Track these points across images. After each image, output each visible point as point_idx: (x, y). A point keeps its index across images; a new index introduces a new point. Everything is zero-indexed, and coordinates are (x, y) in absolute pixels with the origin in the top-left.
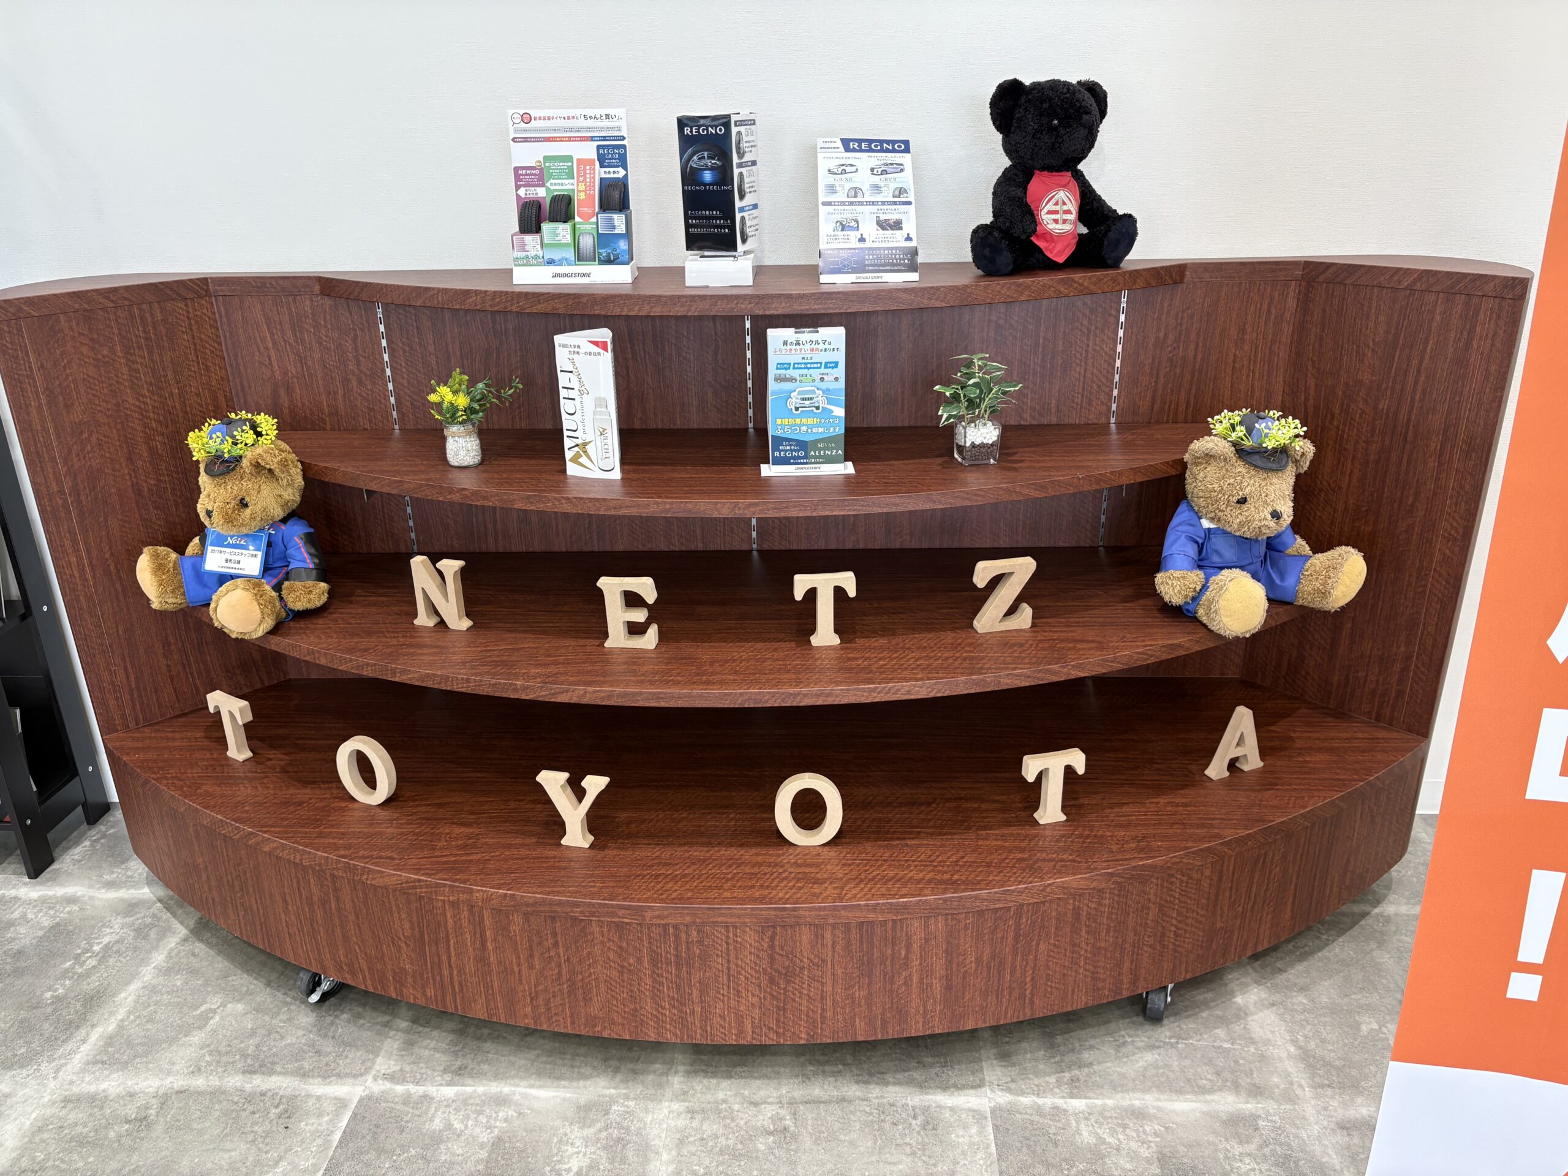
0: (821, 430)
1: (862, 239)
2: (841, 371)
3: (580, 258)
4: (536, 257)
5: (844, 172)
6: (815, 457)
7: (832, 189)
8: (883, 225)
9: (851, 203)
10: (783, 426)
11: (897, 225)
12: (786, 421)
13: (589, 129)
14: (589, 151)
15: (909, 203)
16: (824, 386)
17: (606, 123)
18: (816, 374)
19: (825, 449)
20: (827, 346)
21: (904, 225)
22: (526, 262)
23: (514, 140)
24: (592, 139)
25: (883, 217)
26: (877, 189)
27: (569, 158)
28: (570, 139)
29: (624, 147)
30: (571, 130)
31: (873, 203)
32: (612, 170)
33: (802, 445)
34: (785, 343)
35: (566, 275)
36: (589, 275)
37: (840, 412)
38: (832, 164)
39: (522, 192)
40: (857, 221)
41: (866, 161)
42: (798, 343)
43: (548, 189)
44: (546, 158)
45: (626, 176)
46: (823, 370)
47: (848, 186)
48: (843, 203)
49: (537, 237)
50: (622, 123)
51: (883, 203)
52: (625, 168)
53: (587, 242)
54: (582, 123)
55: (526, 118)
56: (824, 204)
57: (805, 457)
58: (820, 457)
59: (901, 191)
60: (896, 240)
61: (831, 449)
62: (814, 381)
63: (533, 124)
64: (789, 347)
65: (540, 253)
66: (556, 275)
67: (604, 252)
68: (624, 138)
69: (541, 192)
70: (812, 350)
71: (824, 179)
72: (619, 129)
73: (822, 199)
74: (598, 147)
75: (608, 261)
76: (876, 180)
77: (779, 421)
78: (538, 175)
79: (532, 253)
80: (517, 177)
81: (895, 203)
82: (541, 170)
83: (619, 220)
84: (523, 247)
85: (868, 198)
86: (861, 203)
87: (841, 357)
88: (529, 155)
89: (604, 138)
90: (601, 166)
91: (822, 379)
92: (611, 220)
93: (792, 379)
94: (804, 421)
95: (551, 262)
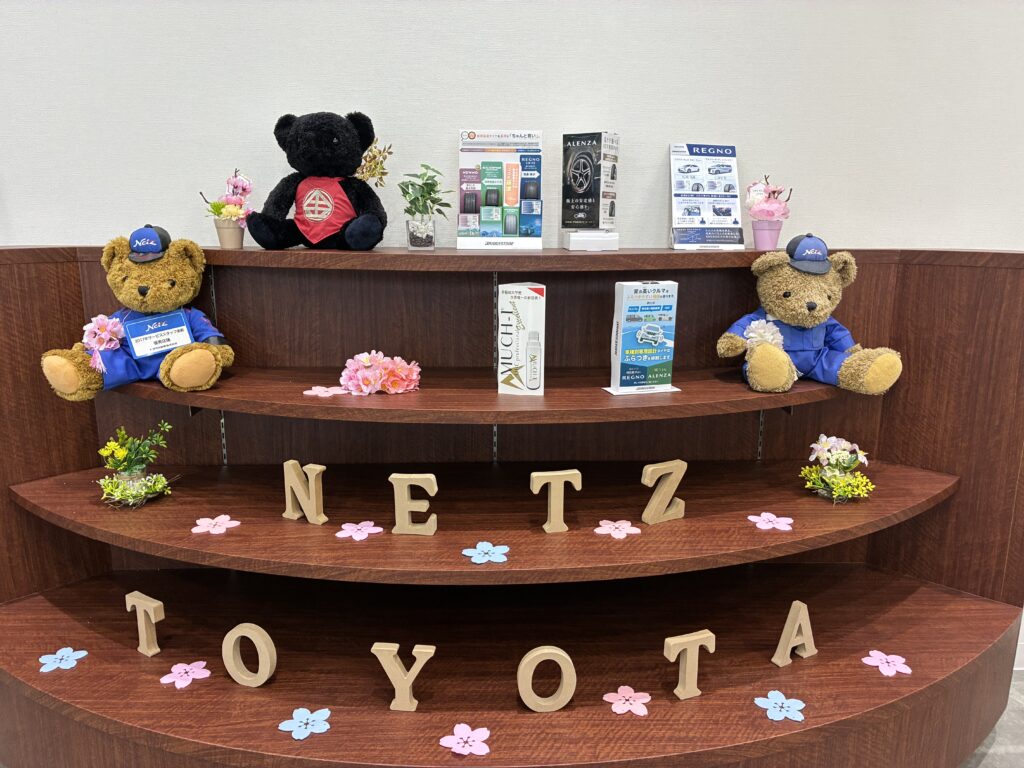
0: (657, 358)
1: (703, 222)
2: (673, 313)
3: (507, 232)
4: (475, 230)
5: (689, 171)
6: (652, 379)
7: (681, 185)
8: (717, 212)
9: (695, 196)
10: (630, 356)
11: (727, 213)
12: (632, 352)
13: (516, 144)
14: (514, 159)
15: (736, 196)
16: (662, 323)
17: (528, 140)
18: (656, 314)
19: (659, 373)
20: (665, 294)
21: (732, 212)
22: (467, 234)
23: (462, 150)
24: (518, 151)
25: (717, 207)
26: (713, 186)
27: (500, 164)
28: (501, 151)
29: (539, 157)
30: (503, 144)
31: (710, 196)
32: (529, 172)
33: (643, 370)
34: (636, 291)
35: (495, 244)
36: (511, 244)
37: (671, 344)
38: (681, 165)
39: (464, 186)
40: (699, 209)
41: (705, 163)
42: (645, 291)
43: (483, 185)
44: (484, 164)
45: (539, 177)
46: (661, 312)
47: (692, 182)
48: (689, 195)
49: (477, 216)
50: (539, 140)
51: (718, 196)
52: (539, 172)
53: (512, 221)
54: (511, 140)
55: (472, 136)
56: (676, 195)
57: (644, 380)
58: (656, 379)
59: (730, 188)
60: (727, 222)
61: (663, 373)
62: (654, 320)
63: (476, 140)
64: (638, 294)
65: (478, 228)
66: (488, 244)
67: (524, 228)
68: (540, 151)
69: (478, 187)
70: (655, 296)
71: (676, 177)
72: (537, 144)
73: (674, 192)
74: (521, 157)
75: (526, 234)
76: (713, 178)
77: (627, 352)
78: (478, 175)
79: (473, 227)
80: (462, 176)
81: (726, 196)
82: (479, 171)
83: (536, 204)
84: (466, 221)
85: (707, 192)
86: (702, 196)
87: (673, 302)
88: (471, 161)
89: (526, 151)
90: (523, 170)
91: (660, 319)
92: (532, 205)
93: (639, 319)
94: (646, 351)
95: (485, 234)
